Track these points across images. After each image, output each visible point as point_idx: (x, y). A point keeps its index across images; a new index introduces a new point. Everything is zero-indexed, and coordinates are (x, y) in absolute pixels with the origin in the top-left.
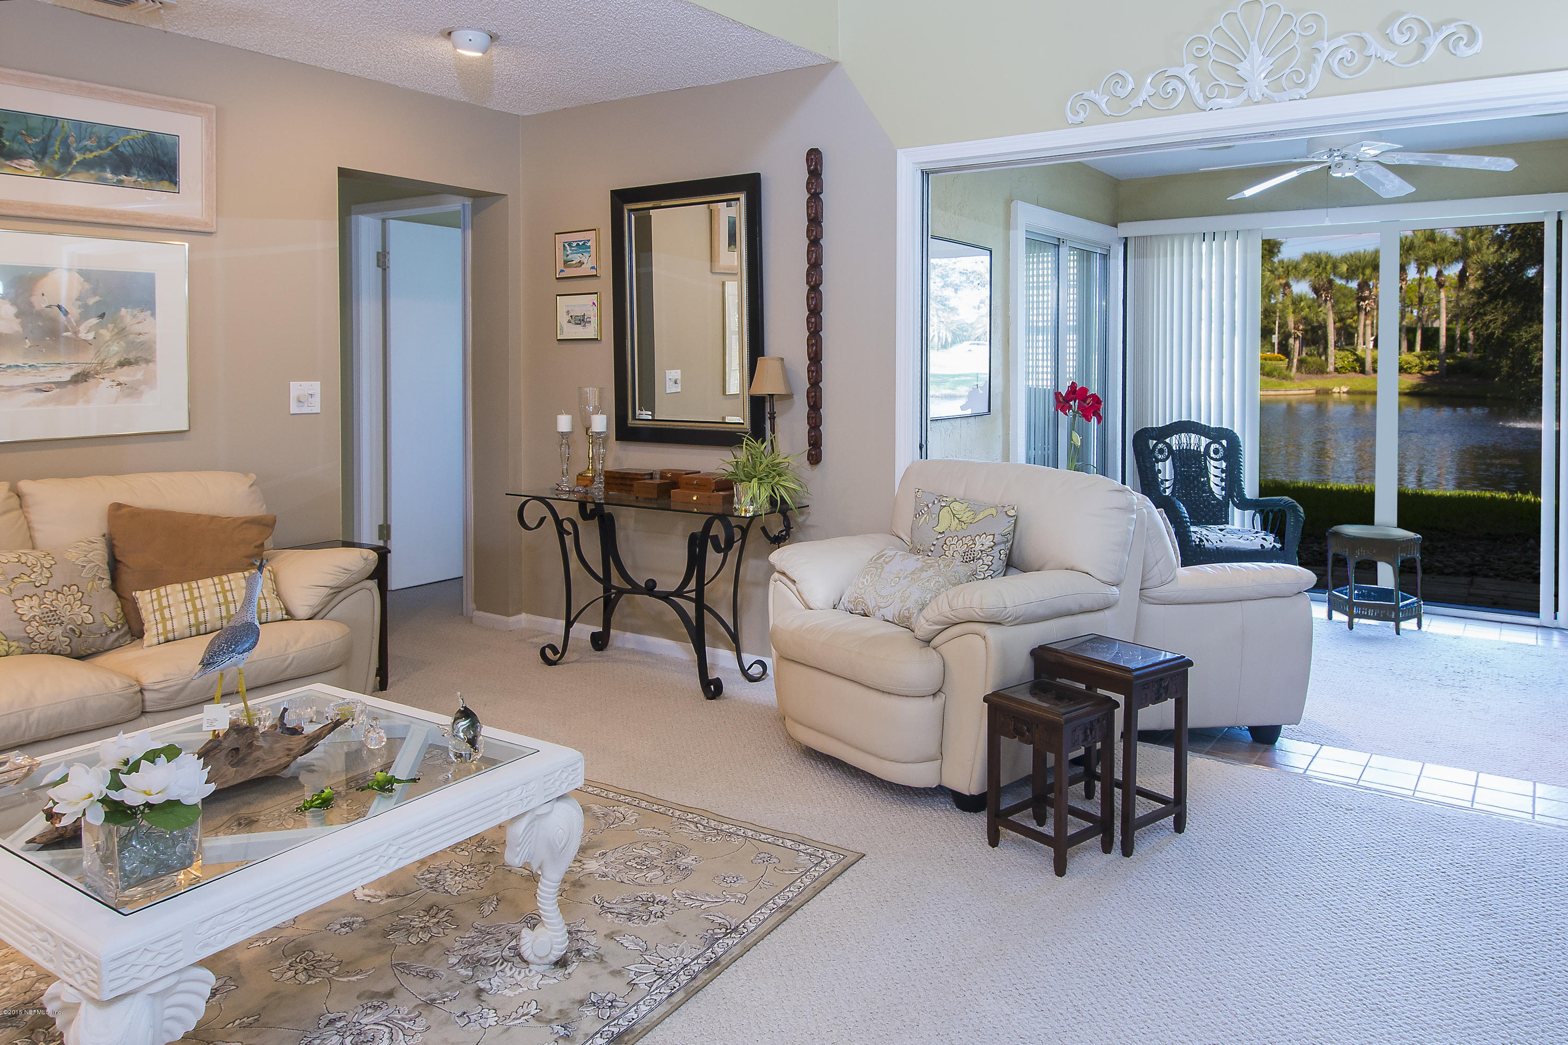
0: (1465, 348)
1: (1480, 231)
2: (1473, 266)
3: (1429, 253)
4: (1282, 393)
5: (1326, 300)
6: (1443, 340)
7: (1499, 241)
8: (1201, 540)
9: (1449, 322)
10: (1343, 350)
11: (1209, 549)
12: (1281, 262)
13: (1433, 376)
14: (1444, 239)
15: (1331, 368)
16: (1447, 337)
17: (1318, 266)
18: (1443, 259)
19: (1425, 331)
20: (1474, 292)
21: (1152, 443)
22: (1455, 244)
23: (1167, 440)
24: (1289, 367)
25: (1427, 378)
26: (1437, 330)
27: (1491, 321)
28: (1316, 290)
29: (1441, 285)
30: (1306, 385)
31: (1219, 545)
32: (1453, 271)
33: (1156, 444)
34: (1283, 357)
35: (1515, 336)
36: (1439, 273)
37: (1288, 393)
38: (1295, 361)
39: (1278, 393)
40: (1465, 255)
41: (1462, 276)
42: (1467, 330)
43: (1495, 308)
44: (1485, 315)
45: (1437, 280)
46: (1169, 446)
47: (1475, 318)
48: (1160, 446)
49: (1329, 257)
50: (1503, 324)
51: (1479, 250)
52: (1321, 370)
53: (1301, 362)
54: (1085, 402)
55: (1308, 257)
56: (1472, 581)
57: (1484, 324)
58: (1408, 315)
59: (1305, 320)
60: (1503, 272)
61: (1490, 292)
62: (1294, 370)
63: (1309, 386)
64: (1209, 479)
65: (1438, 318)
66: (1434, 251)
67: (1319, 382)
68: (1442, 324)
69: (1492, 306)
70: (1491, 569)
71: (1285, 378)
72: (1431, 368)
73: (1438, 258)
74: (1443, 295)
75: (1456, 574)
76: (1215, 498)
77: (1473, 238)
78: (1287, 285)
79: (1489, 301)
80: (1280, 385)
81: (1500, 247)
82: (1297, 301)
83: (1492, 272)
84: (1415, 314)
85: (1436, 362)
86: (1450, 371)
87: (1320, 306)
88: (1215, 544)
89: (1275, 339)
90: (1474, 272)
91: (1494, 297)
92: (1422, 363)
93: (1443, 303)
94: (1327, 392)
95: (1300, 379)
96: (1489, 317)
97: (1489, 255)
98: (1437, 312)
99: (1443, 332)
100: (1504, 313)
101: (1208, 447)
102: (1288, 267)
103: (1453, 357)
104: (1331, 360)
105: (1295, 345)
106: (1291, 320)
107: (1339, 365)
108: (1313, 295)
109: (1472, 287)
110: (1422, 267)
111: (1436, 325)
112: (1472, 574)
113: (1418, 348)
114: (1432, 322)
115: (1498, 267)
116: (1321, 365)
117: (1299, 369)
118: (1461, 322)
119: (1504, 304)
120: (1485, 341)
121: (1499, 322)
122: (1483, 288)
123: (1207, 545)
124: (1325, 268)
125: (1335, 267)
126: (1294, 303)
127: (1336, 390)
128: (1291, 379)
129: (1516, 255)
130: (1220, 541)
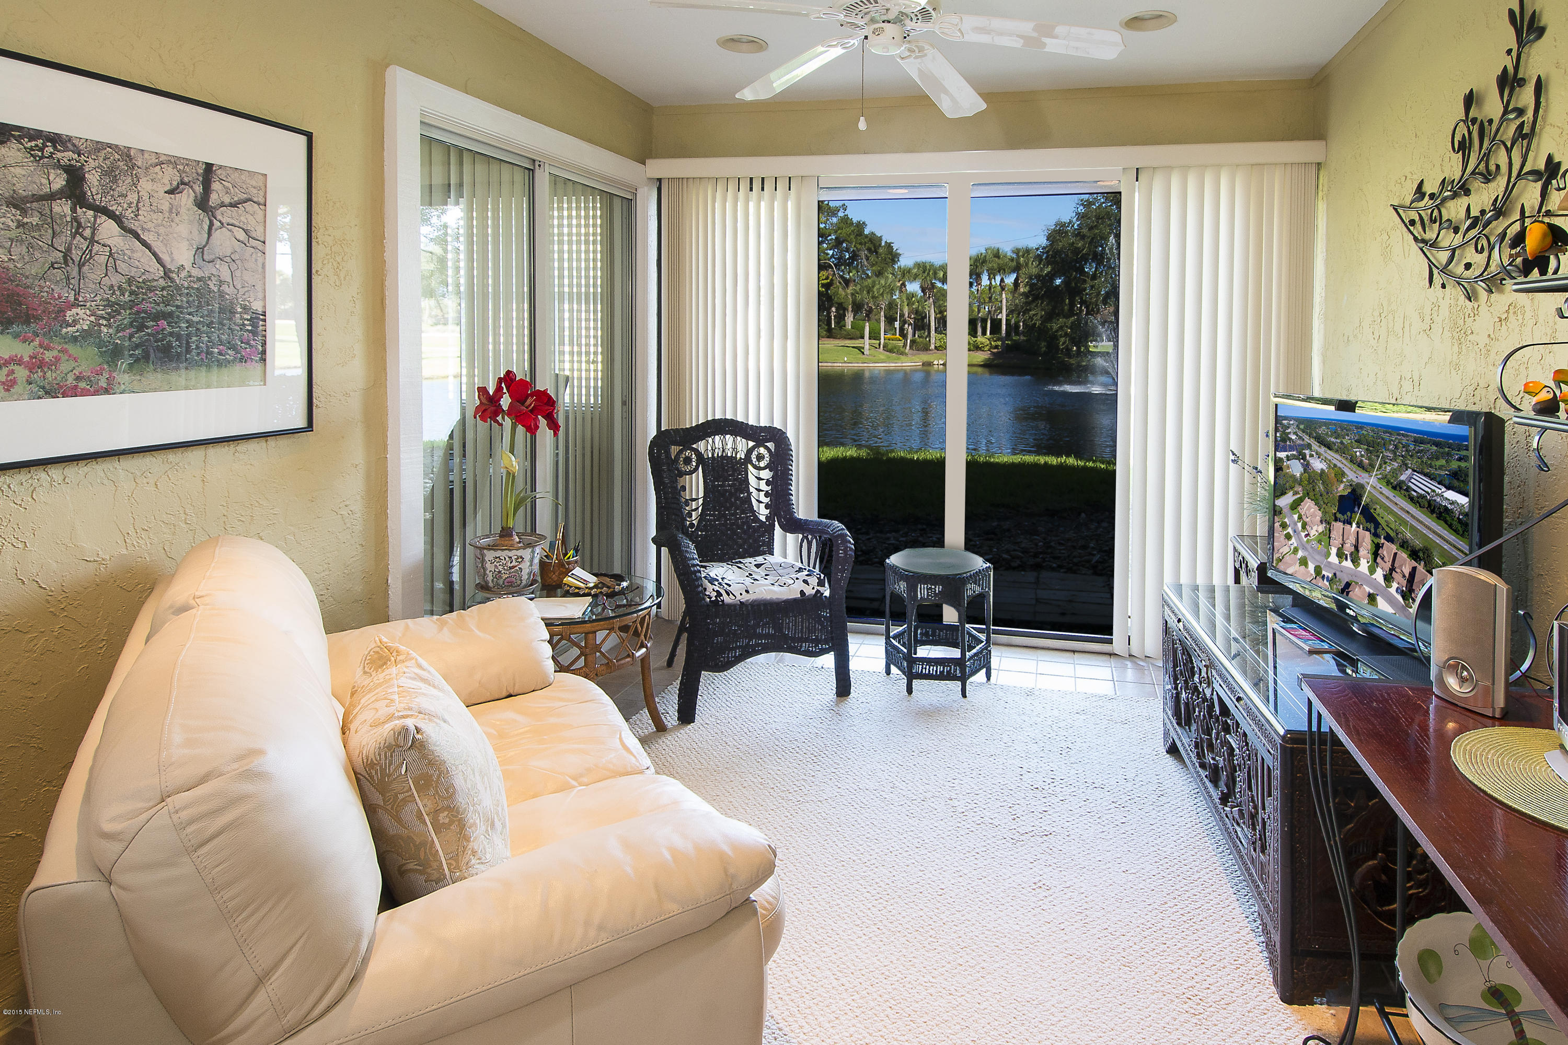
0: (1017, 333)
1: (1028, 251)
2: (1023, 276)
3: (995, 266)
4: (899, 365)
5: (929, 297)
6: (1004, 327)
7: (1039, 258)
8: (719, 594)
9: (1007, 316)
10: (941, 334)
11: (729, 605)
12: (900, 268)
13: (998, 353)
14: (1005, 256)
15: (932, 347)
16: (1006, 325)
17: (924, 272)
18: (1004, 270)
19: (993, 321)
20: (1024, 294)
21: (674, 450)
22: (1012, 260)
23: (694, 446)
24: (905, 346)
25: (993, 353)
26: (1001, 320)
27: (1034, 315)
28: (923, 290)
29: (1003, 289)
30: (916, 358)
31: (745, 598)
32: (1010, 280)
33: (681, 452)
34: (901, 338)
35: (1049, 325)
36: (1002, 280)
37: (904, 364)
38: (909, 341)
39: (897, 365)
40: (1017, 269)
41: (1016, 284)
42: (1019, 322)
43: (1036, 306)
44: (1031, 310)
45: (1000, 284)
46: (699, 455)
47: (1024, 314)
48: (688, 453)
49: (932, 265)
50: (1041, 317)
51: (1027, 264)
52: (926, 348)
53: (913, 342)
54: (523, 404)
55: (918, 265)
56: (1038, 578)
57: (1030, 317)
58: (982, 310)
59: (917, 312)
60: (1041, 281)
61: (1034, 294)
62: (908, 347)
63: (918, 360)
64: (750, 494)
65: (1001, 312)
66: (999, 264)
67: (925, 357)
68: (1003, 316)
69: (1034, 304)
70: (1055, 558)
71: (902, 353)
72: (996, 347)
73: (1002, 270)
74: (1004, 296)
75: (1022, 567)
76: (757, 519)
77: (1023, 256)
78: (903, 285)
79: (1033, 301)
80: (899, 359)
81: (1040, 263)
82: (911, 296)
83: (1035, 281)
84: (987, 310)
85: (999, 343)
86: (1008, 349)
87: (926, 301)
88: (739, 597)
89: (897, 324)
90: (1023, 280)
91: (1036, 298)
92: (991, 344)
93: (1004, 301)
94: (930, 364)
95: (913, 355)
96: (1033, 312)
97: (1033, 269)
98: (1001, 308)
99: (1004, 322)
100: (1042, 310)
101: (749, 452)
102: (904, 271)
103: (1011, 340)
104: (933, 341)
105: (909, 330)
106: (906, 311)
107: (938, 345)
108: (920, 294)
109: (1022, 290)
110: (992, 276)
111: (999, 317)
112: (1037, 567)
113: (988, 332)
114: (997, 315)
115: (1038, 277)
116: (926, 345)
117: (911, 347)
118: (1015, 316)
119: (1042, 303)
120: (1030, 328)
121: (1039, 317)
122: (1029, 292)
123: (727, 599)
124: (928, 274)
125: (935, 273)
126: (908, 299)
127: (936, 362)
128: (906, 354)
129: (1049, 269)
130: (747, 591)
